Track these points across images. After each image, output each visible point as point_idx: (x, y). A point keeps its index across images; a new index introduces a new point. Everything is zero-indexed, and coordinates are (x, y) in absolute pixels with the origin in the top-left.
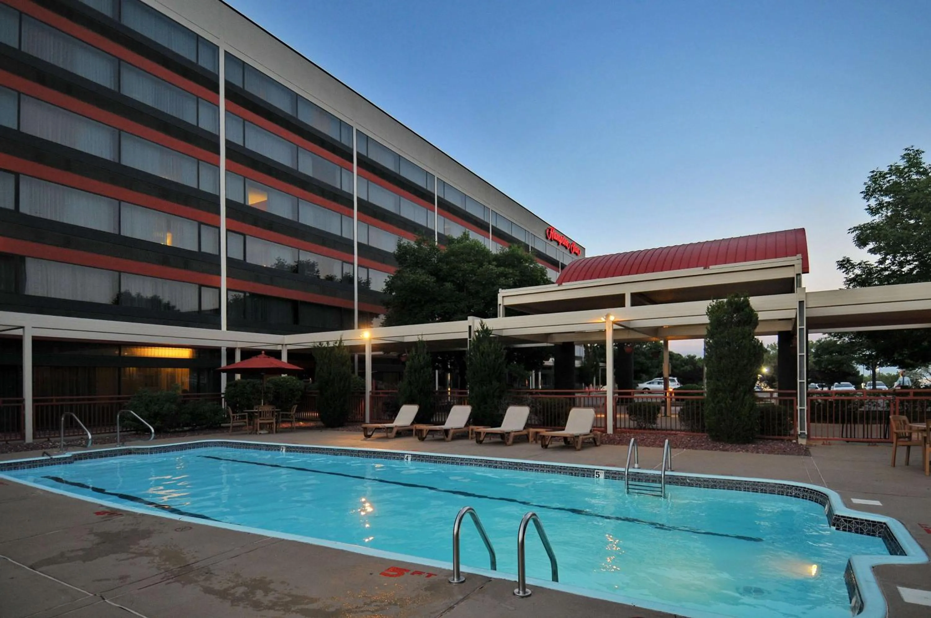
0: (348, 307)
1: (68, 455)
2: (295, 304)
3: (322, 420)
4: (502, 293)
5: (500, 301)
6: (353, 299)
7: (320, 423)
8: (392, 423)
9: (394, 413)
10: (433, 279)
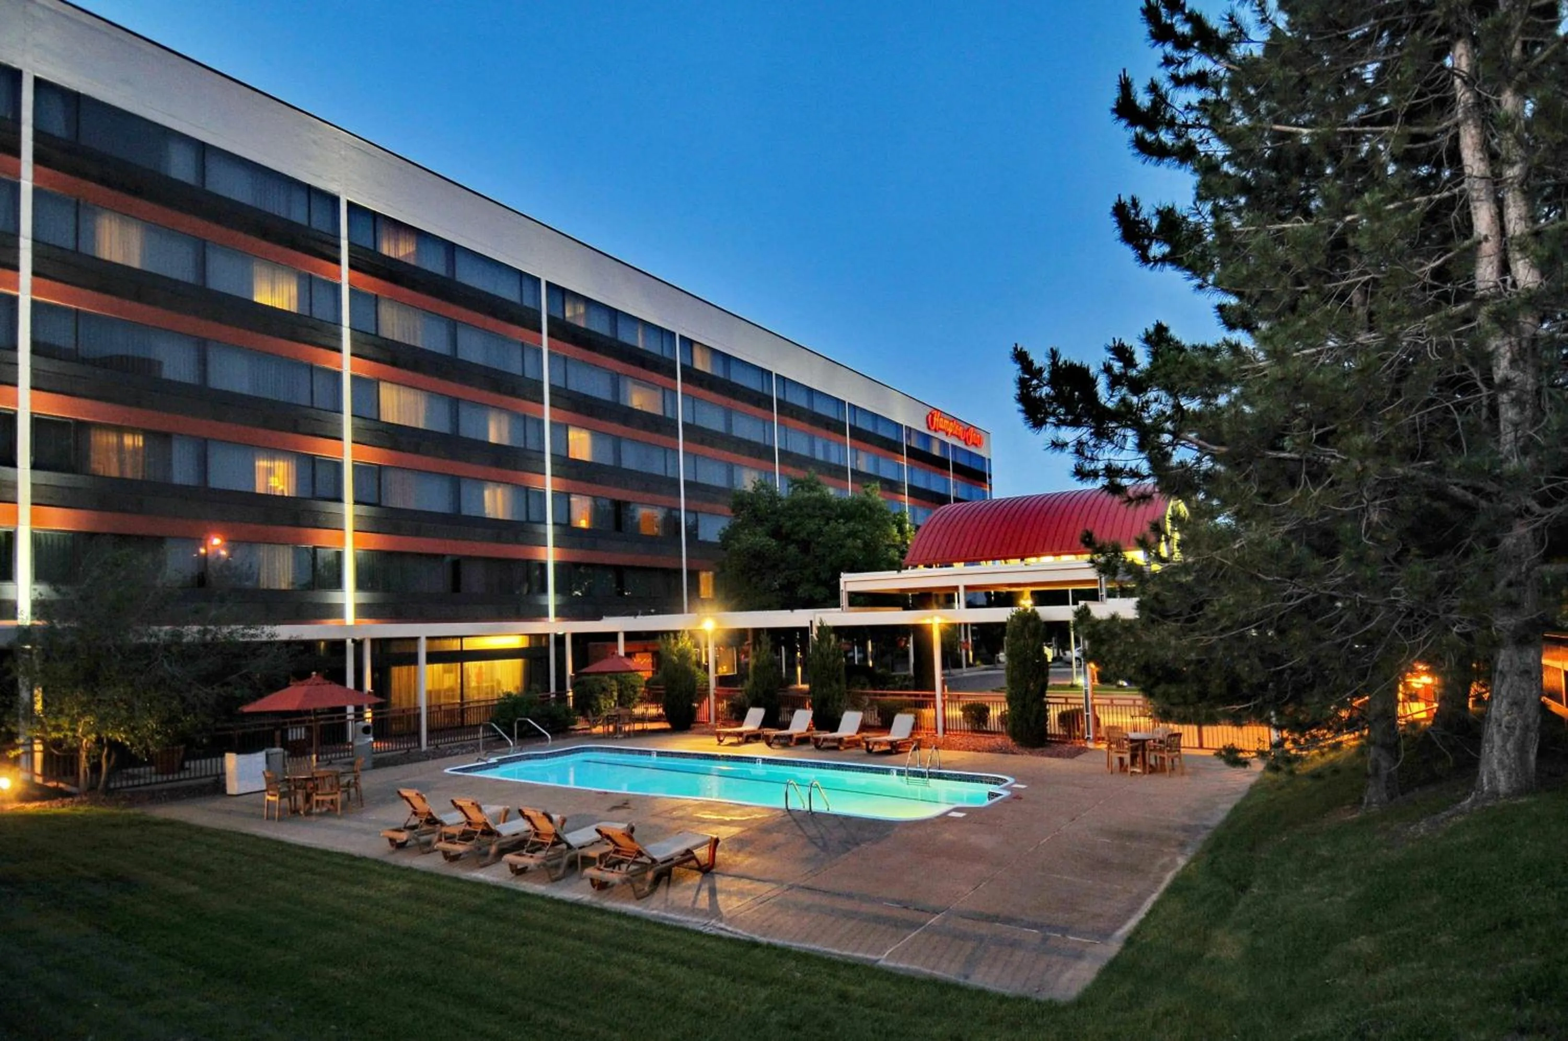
0: (675, 566)
1: (493, 760)
2: (619, 571)
3: (669, 720)
4: (845, 577)
5: (842, 587)
6: (681, 557)
7: (667, 726)
8: (740, 726)
9: (740, 717)
10: (774, 543)
